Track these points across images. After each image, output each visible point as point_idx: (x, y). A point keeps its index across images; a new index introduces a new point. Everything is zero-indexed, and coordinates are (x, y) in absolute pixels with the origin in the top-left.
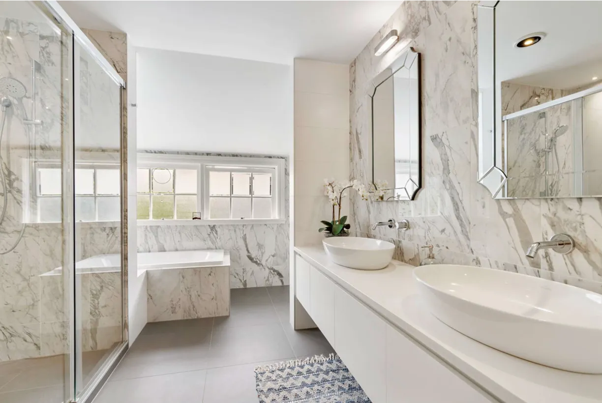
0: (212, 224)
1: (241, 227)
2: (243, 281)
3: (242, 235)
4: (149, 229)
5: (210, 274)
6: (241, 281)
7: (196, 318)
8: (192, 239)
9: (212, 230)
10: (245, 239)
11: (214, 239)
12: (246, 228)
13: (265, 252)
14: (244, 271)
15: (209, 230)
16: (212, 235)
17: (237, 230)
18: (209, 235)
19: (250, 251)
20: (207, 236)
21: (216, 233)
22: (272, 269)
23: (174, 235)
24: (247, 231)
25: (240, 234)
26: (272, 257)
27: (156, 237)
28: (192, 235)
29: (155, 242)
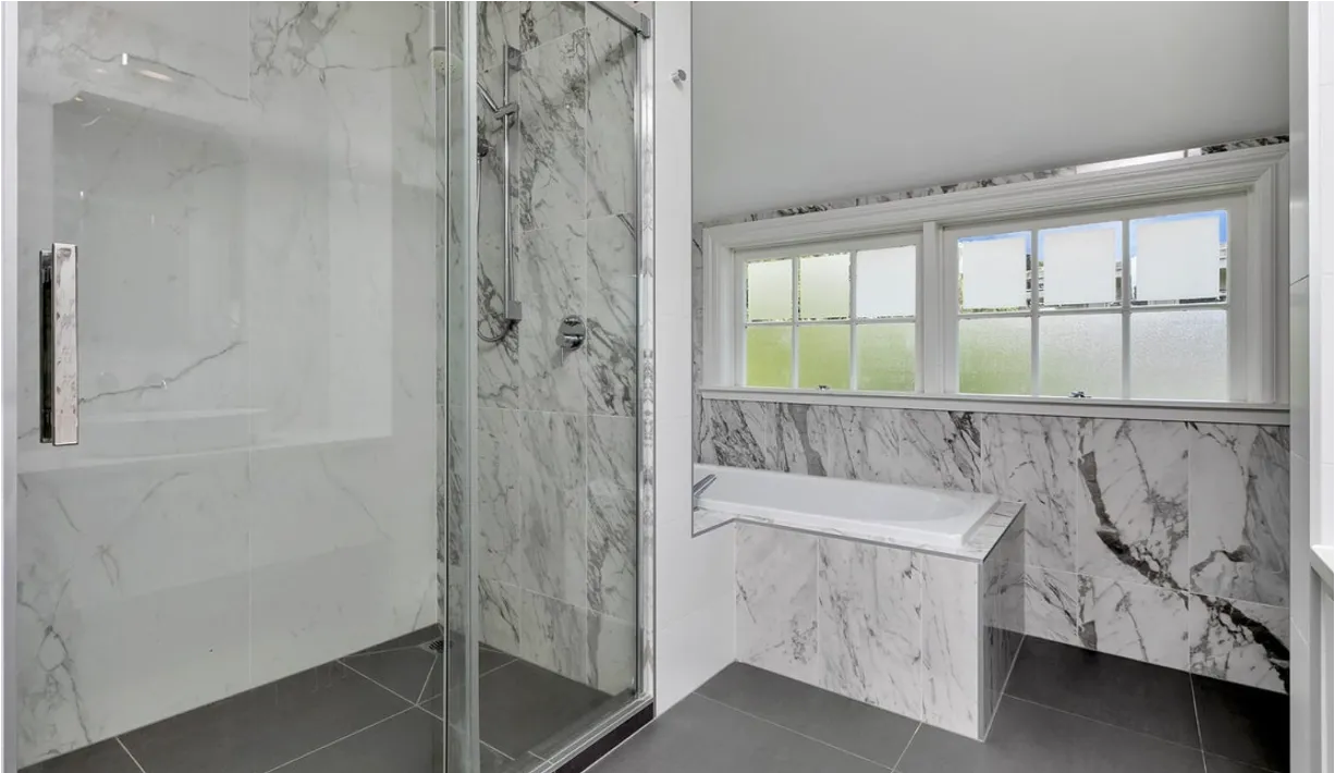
0: (962, 408)
1: (1074, 427)
2: (1079, 623)
3: (1079, 455)
4: (786, 410)
5: (908, 573)
6: (1074, 622)
7: (862, 699)
8: (898, 450)
9: (959, 428)
10: (1089, 470)
11: (969, 460)
12: (1095, 430)
13: (1185, 533)
14: (1085, 587)
15: (951, 427)
16: (959, 443)
17: (1056, 435)
18: (950, 441)
19: (1112, 519)
20: (945, 445)
21: (976, 438)
22: (1227, 609)
23: (847, 432)
24: (1101, 442)
25: (1067, 451)
26: (1226, 560)
27: (803, 432)
28: (897, 440)
29: (801, 449)
